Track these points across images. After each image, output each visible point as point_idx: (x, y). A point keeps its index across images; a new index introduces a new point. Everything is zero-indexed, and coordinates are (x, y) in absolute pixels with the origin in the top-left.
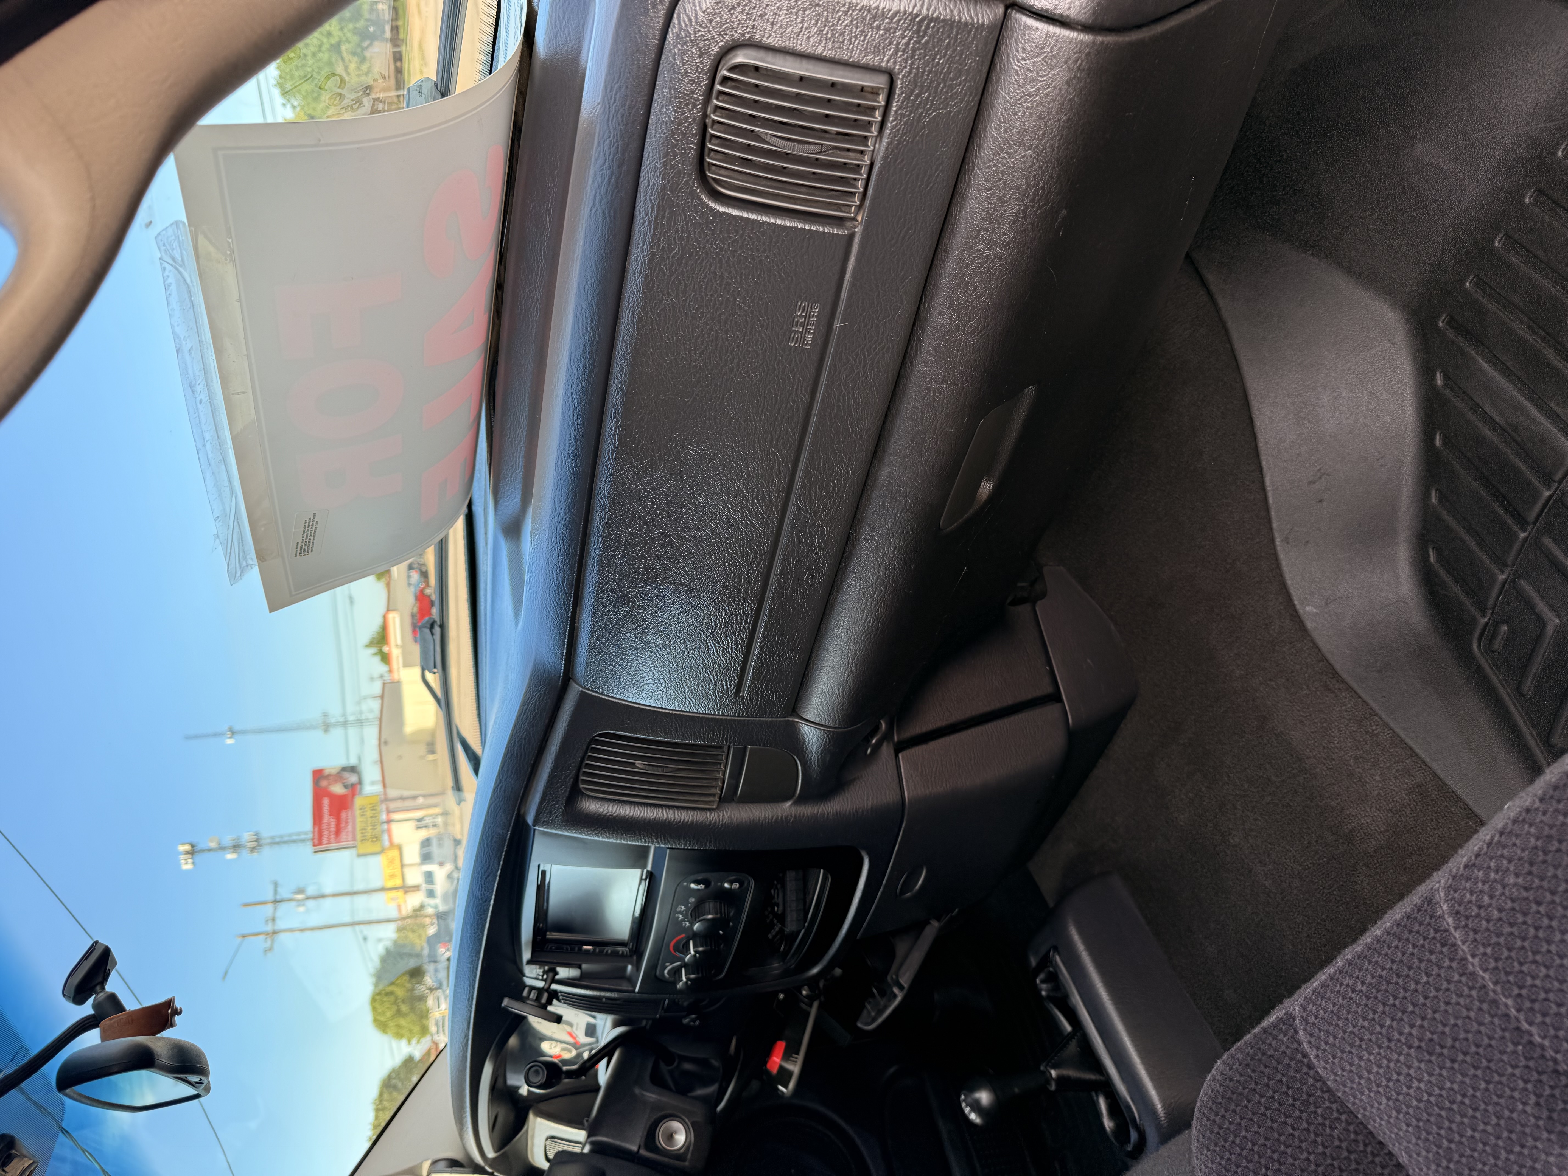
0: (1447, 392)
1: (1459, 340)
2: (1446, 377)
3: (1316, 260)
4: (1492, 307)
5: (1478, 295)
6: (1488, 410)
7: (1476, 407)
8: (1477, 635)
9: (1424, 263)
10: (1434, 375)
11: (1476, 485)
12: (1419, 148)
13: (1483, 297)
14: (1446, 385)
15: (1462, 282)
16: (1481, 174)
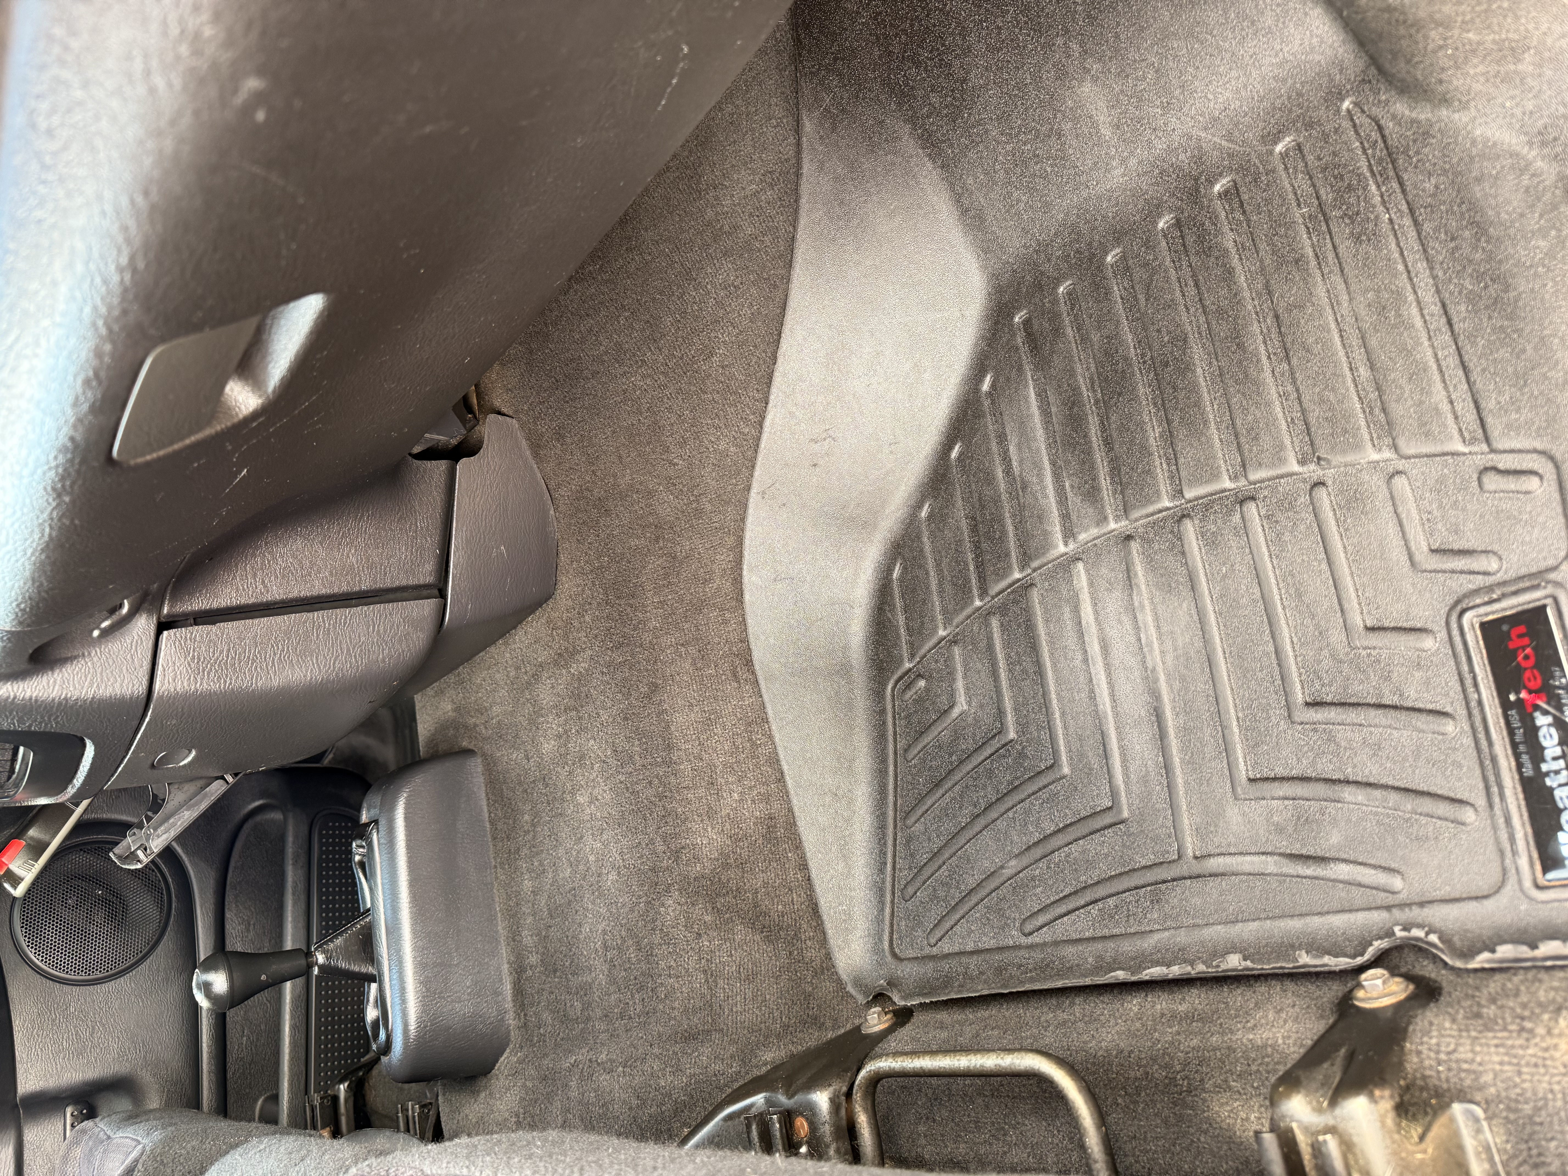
0: (987, 403)
1: (1024, 350)
2: (993, 386)
3: (929, 165)
4: (1069, 331)
5: (1063, 308)
6: (1011, 448)
7: (1002, 438)
8: (896, 677)
9: (1033, 235)
10: (984, 376)
11: (964, 524)
12: (1087, 88)
13: (1069, 315)
14: (989, 394)
15: (1058, 282)
16: (1133, 162)
